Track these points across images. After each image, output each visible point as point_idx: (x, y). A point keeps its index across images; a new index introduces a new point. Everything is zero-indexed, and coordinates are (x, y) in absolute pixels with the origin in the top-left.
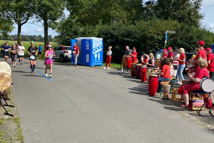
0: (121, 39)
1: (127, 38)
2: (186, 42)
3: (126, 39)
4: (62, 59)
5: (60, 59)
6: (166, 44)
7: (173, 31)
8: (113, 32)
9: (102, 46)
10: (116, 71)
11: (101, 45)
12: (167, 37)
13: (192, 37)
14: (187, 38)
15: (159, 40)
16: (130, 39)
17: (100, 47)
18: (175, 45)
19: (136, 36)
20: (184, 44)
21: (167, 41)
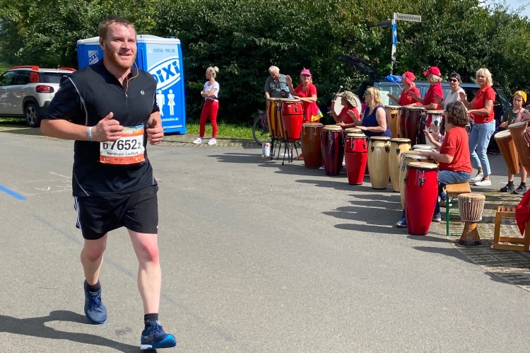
0: (245, 40)
1: (266, 38)
2: (454, 49)
3: (261, 41)
4: (32, 115)
5: (24, 116)
6: (393, 58)
7: (415, 16)
8: (210, 17)
9: (178, 65)
10: (238, 149)
11: (174, 64)
12: (395, 33)
13: (473, 34)
14: (457, 36)
15: (373, 44)
16: (274, 39)
17: (173, 70)
18: (422, 60)
19: (293, 30)
20: (450, 57)
21: (398, 46)
